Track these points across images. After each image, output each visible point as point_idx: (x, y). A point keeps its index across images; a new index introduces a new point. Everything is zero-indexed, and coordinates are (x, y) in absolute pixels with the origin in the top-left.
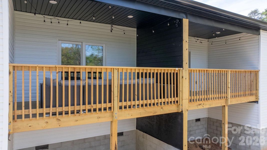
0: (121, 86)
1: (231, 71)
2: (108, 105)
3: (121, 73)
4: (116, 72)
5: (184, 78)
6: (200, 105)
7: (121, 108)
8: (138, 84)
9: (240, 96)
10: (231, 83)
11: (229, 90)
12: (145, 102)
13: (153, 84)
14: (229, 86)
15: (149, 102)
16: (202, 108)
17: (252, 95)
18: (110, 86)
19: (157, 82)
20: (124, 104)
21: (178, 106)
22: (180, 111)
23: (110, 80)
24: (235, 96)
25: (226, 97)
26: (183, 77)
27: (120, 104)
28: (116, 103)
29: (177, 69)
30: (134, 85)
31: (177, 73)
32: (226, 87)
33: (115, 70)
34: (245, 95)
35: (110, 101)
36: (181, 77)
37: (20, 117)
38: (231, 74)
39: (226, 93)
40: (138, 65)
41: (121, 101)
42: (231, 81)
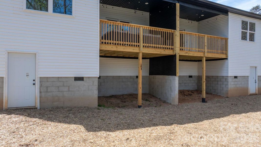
0: (144, 36)
1: (207, 36)
2: (138, 44)
3: (144, 29)
4: (141, 28)
5: (177, 36)
6: (186, 53)
7: (144, 46)
8: (152, 37)
9: (214, 53)
11: (206, 47)
12: (155, 46)
13: (160, 38)
14: (206, 45)
15: (158, 46)
16: (188, 55)
17: (223, 53)
18: (139, 35)
19: (162, 37)
20: (145, 45)
21: (174, 51)
22: (175, 54)
23: (139, 33)
24: (210, 52)
25: (204, 51)
26: (176, 35)
27: (143, 44)
28: (141, 44)
29: (173, 30)
30: (150, 37)
31: (173, 33)
32: (204, 46)
33: (141, 27)
34: (217, 53)
35: (139, 42)
36: (175, 35)
37: (102, 43)
38: (207, 38)
39: (204, 49)
40: (151, 25)
41: (144, 43)
42: (207, 42)
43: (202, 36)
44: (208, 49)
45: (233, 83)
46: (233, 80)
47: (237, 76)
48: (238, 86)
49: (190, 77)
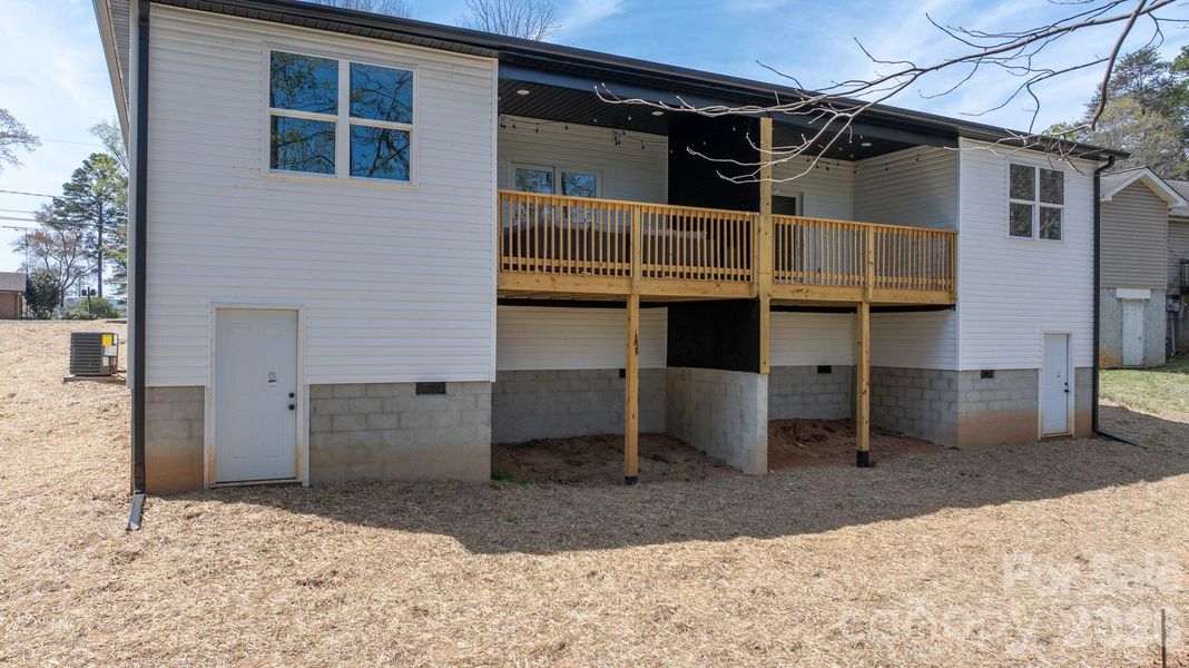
0: (645, 237)
1: (877, 228)
2: (625, 266)
3: (646, 215)
4: (637, 211)
5: (762, 232)
6: (798, 291)
7: (645, 273)
8: (674, 239)
9: (903, 286)
10: (876, 254)
11: (871, 269)
12: (686, 269)
13: (702, 241)
14: (872, 259)
15: (693, 269)
16: (804, 298)
17: (937, 287)
18: (628, 236)
19: (708, 238)
20: (650, 267)
21: (751, 286)
22: (754, 296)
23: (628, 228)
24: (888, 286)
25: (864, 283)
26: (759, 231)
27: (644, 267)
28: (637, 265)
29: (748, 214)
30: (667, 238)
31: (748, 223)
32: (864, 261)
33: (635, 208)
34: (914, 287)
35: (628, 261)
36: (756, 231)
38: (876, 234)
39: (864, 275)
40: (671, 202)
41: (645, 262)
42: (876, 248)
43: (856, 228)
44: (881, 275)
45: (975, 396)
46: (977, 386)
47: (992, 371)
48: (996, 406)
49: (824, 369)
